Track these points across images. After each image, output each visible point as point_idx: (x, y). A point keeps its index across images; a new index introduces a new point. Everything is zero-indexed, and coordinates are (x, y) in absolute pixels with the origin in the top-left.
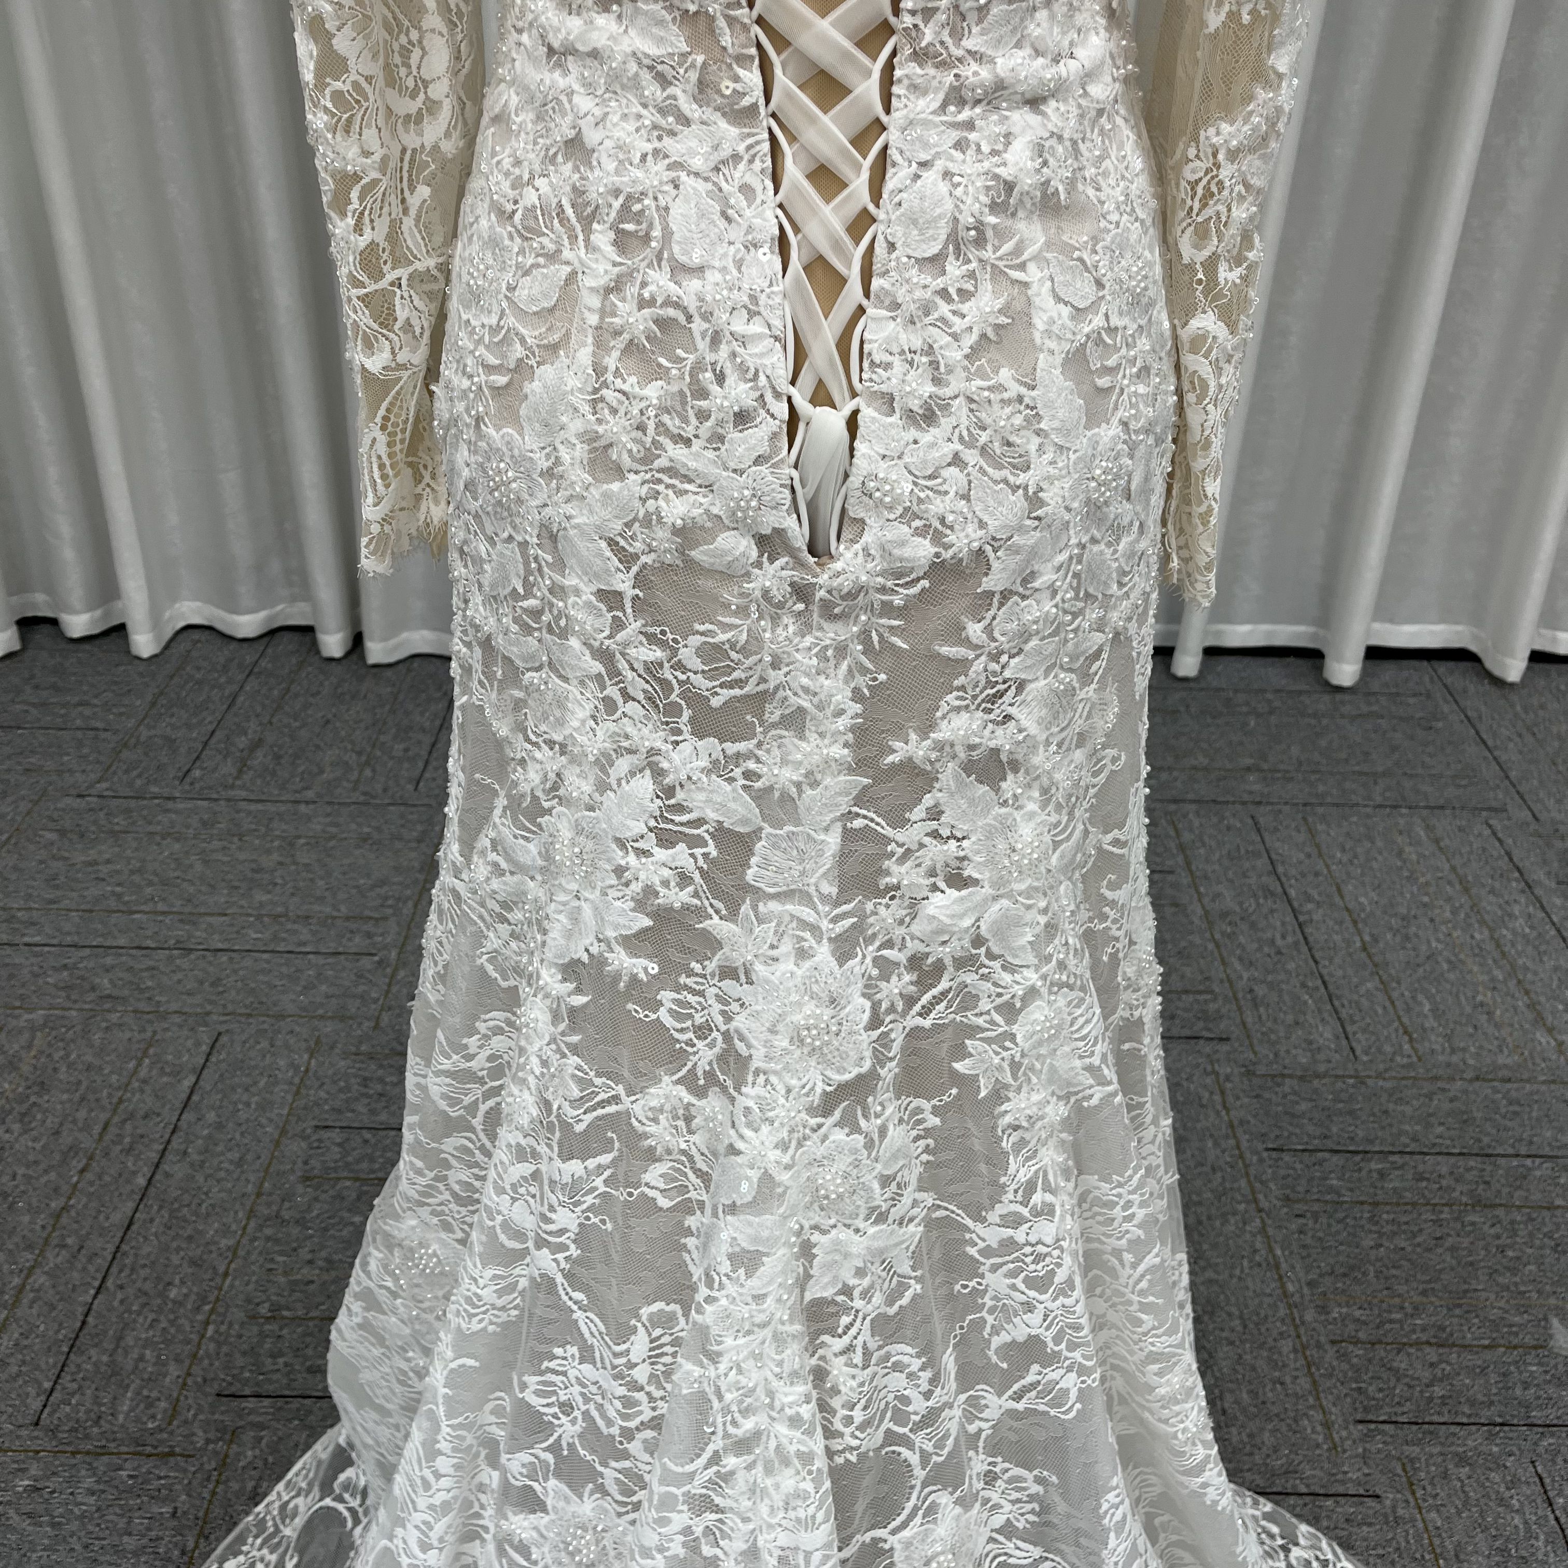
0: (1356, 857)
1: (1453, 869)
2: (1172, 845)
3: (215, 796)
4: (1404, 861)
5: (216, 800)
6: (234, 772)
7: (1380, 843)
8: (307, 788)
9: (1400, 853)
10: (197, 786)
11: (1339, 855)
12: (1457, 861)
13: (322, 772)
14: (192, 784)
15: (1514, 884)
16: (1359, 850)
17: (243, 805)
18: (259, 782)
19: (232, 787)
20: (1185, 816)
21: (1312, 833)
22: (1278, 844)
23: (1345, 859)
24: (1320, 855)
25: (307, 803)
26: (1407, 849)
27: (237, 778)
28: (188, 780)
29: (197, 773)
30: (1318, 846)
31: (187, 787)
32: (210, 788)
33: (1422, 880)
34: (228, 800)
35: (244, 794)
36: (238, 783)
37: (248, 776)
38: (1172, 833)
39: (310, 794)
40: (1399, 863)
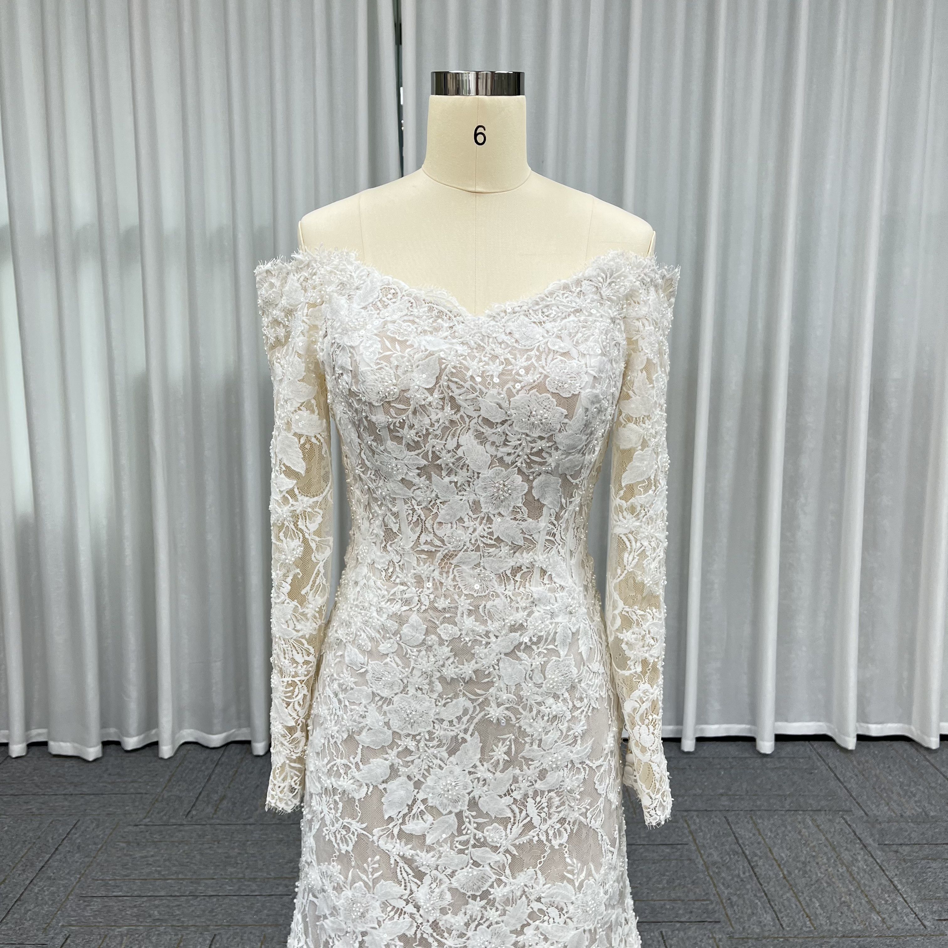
0: (778, 834)
1: (827, 839)
2: (686, 831)
3: (204, 823)
4: (802, 836)
5: (204, 825)
6: (213, 812)
7: (789, 828)
8: (249, 818)
9: (800, 833)
10: (195, 818)
11: (769, 834)
12: (829, 836)
13: (257, 810)
14: (192, 818)
15: (857, 846)
16: (779, 831)
17: (219, 826)
18: (225, 815)
19: (212, 818)
20: (692, 817)
21: (755, 824)
22: (739, 830)
23: (773, 836)
24: (760, 834)
25: (250, 824)
26: (804, 830)
27: (215, 814)
28: (190, 815)
29: (194, 812)
30: (758, 830)
31: (190, 819)
32: (201, 819)
33: (812, 845)
34: (210, 824)
35: (218, 821)
36: (215, 816)
37: (220, 813)
38: (686, 826)
39: (252, 821)
40: (800, 837)
